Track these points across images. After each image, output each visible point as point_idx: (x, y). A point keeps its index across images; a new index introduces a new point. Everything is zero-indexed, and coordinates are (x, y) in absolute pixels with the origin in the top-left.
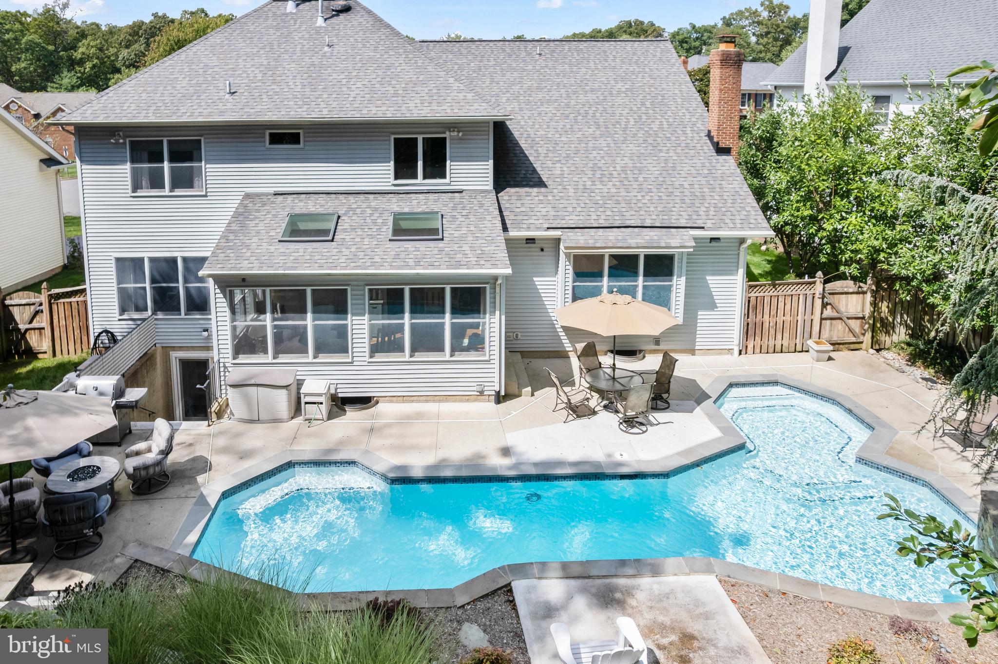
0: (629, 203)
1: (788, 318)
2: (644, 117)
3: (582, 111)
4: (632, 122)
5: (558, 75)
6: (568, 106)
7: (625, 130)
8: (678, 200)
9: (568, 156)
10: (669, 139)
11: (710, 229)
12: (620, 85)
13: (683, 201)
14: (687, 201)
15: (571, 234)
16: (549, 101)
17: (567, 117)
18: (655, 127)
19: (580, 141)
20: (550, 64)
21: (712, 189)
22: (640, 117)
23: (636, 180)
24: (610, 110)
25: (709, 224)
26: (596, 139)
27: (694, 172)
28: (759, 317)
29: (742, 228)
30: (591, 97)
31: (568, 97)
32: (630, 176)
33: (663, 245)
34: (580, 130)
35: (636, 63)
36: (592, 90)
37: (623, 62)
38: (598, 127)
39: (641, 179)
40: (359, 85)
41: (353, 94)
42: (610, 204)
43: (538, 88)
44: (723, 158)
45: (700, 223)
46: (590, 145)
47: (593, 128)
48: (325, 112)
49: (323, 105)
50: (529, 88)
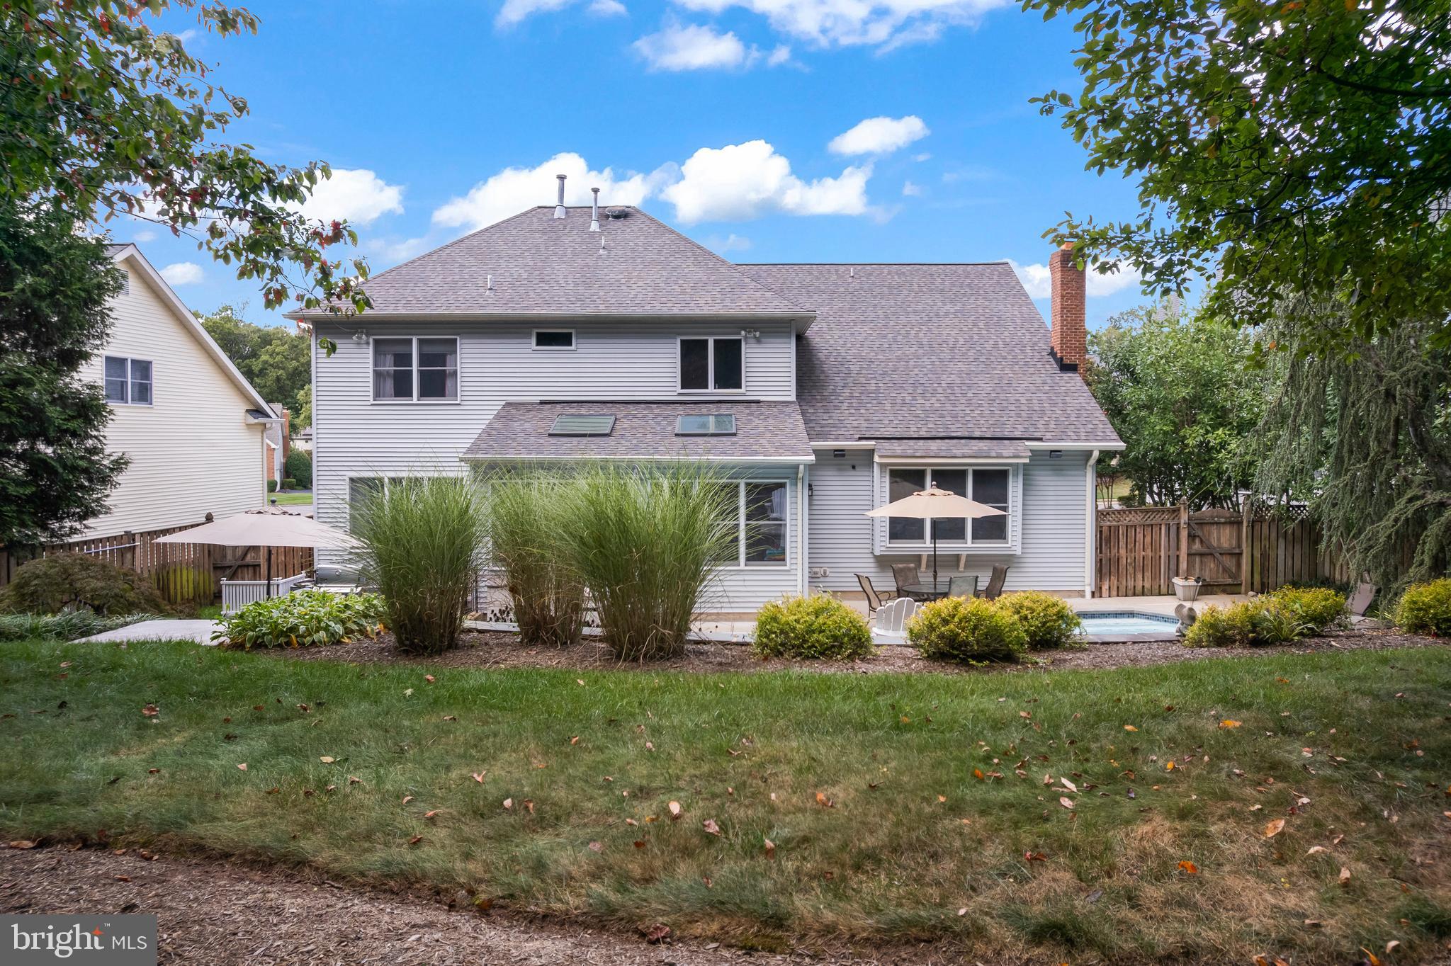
0: (955, 416)
1: (1149, 552)
2: (976, 337)
3: (903, 331)
4: (961, 341)
5: (875, 297)
6: (886, 326)
7: (952, 349)
8: (1013, 414)
9: (885, 373)
10: (1005, 357)
11: (1049, 440)
12: (947, 307)
13: (1019, 415)
14: (1024, 415)
15: (886, 444)
16: (863, 322)
17: (885, 337)
18: (988, 346)
19: (899, 359)
20: (866, 287)
21: (1054, 404)
22: (971, 338)
23: (964, 395)
24: (935, 331)
25: (1048, 436)
26: (918, 357)
27: (1032, 388)
28: (1114, 551)
29: (1087, 440)
30: (913, 318)
31: (887, 317)
32: (957, 391)
33: (994, 454)
34: (899, 349)
35: (969, 285)
36: (915, 312)
37: (953, 284)
38: (921, 345)
39: (970, 394)
40: (640, 284)
41: (633, 292)
42: (933, 417)
43: (850, 309)
44: (1067, 376)
45: (1038, 435)
46: (912, 363)
47: (915, 347)
48: (602, 307)
49: (599, 301)
50: (840, 309)
